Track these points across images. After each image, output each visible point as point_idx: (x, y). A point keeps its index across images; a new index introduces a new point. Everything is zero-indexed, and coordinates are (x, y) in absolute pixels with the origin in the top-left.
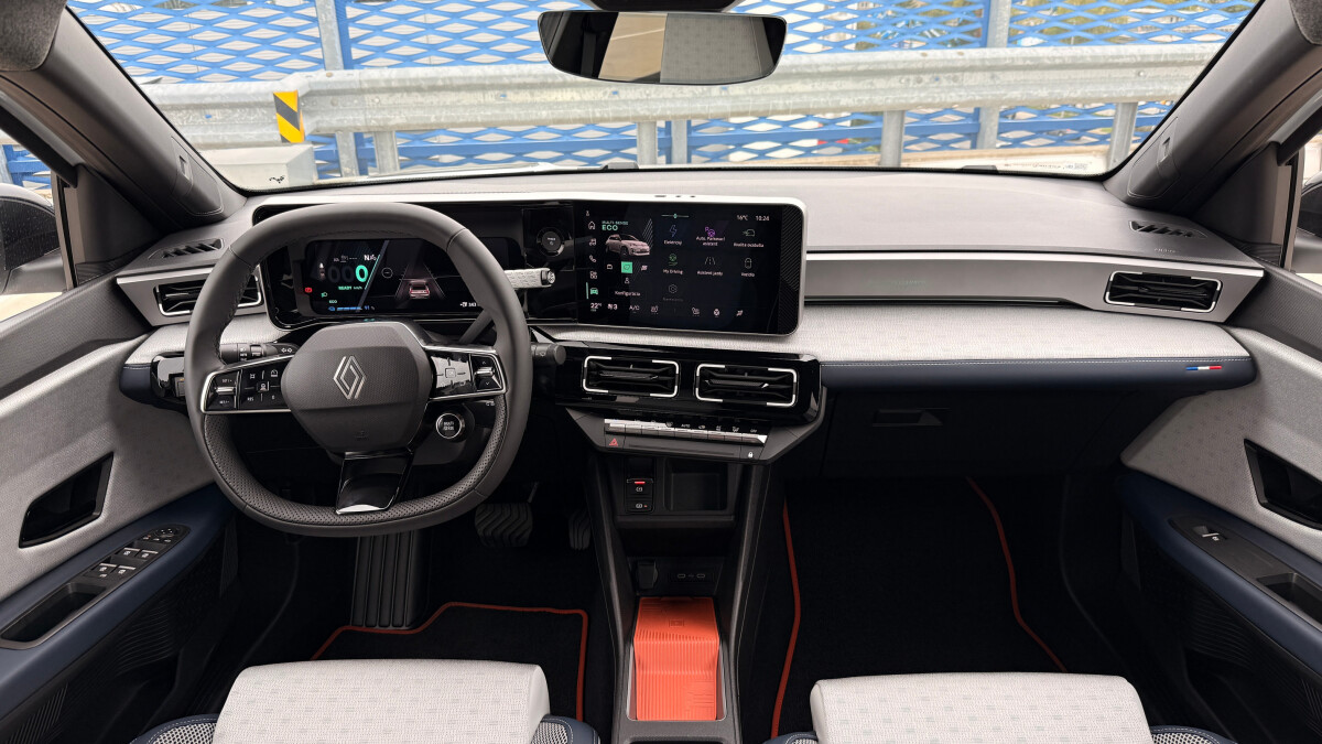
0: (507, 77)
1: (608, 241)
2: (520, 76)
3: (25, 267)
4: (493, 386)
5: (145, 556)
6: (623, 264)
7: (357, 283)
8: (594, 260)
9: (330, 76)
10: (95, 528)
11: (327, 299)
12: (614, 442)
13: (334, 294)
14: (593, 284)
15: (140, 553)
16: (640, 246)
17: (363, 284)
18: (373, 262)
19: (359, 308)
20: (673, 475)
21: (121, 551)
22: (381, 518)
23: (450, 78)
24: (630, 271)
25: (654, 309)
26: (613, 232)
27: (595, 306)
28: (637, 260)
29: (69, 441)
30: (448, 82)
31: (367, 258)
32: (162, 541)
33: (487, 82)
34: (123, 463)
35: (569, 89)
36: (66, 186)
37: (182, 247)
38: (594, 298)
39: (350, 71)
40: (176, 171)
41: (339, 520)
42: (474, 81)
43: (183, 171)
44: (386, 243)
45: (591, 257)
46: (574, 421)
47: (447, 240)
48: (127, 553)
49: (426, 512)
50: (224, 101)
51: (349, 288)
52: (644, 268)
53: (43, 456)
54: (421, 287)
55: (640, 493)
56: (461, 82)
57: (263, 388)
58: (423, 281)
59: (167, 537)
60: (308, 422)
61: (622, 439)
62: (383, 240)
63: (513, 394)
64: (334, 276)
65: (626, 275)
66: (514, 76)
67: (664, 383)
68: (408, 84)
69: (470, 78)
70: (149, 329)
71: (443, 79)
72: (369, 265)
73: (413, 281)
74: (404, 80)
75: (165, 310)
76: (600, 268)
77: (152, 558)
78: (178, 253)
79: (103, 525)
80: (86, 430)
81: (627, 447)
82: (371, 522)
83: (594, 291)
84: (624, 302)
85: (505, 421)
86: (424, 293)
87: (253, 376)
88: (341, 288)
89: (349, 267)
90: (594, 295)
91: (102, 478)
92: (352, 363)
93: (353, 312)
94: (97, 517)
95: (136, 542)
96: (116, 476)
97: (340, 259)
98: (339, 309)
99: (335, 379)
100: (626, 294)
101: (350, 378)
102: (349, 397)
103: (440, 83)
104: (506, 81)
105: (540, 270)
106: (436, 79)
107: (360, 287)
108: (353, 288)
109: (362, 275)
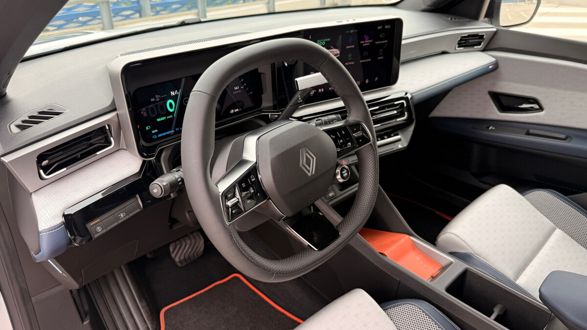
7: (170, 113)
11: (150, 130)
13: (155, 125)
16: (335, 52)
17: (172, 113)
18: (177, 96)
19: (172, 131)
27: (312, 93)
31: (173, 93)
44: (183, 80)
51: (163, 118)
57: (252, 191)
62: (181, 79)
64: (153, 112)
72: (175, 98)
75: (45, 174)
87: (243, 185)
88: (158, 120)
89: (162, 104)
92: (307, 152)
93: (169, 135)
97: (155, 98)
98: (160, 135)
99: (301, 165)
101: (308, 162)
107: (171, 116)
108: (166, 118)
109: (171, 107)
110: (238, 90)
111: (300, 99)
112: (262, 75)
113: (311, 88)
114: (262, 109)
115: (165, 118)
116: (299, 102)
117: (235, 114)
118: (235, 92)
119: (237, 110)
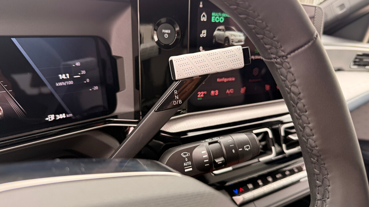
1: (216, 32)
16: (238, 36)
25: (243, 90)
26: (220, 24)
27: (201, 95)
45: (201, 49)
84: (223, 88)
110: (67, 80)
111: (177, 97)
112: (118, 61)
113: (200, 76)
114: (116, 117)
116: (175, 103)
117: (56, 122)
118: (61, 84)
119: (62, 116)
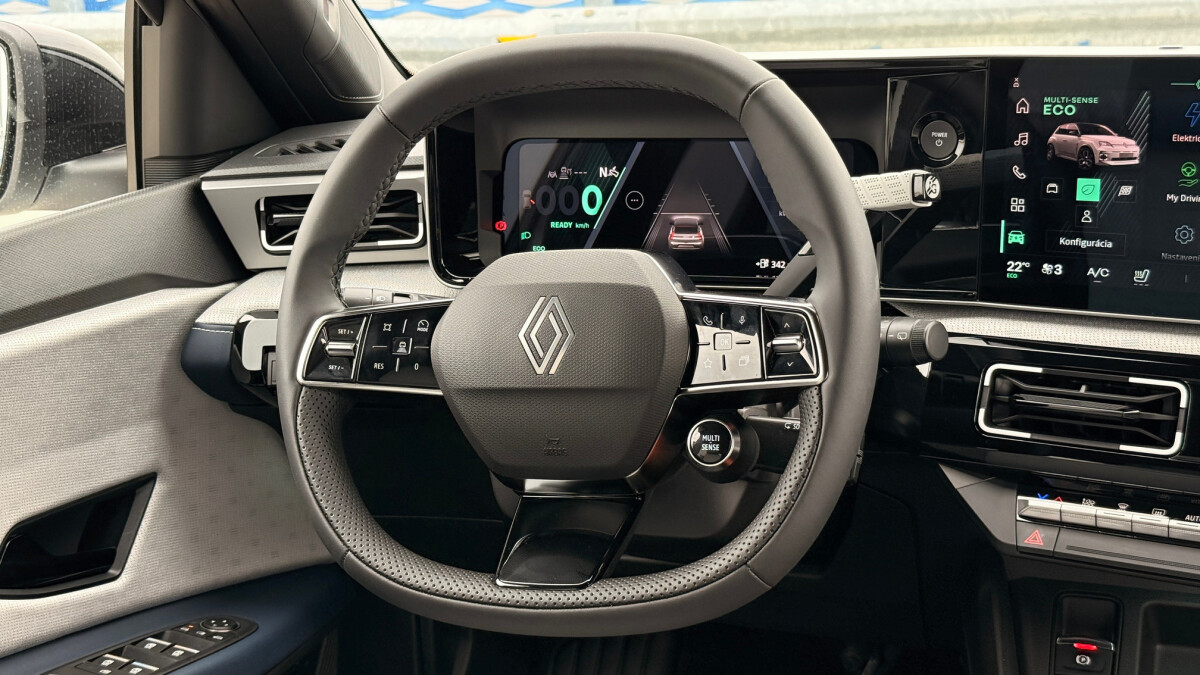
0: (886, 15)
1: (1054, 137)
2: (909, 14)
3: (71, 166)
4: (802, 368)
5: (177, 654)
6: (1081, 182)
7: (581, 216)
8: (1021, 176)
9: (589, 14)
10: (110, 596)
12: (1036, 539)
14: (1015, 222)
15: (170, 648)
16: (1119, 147)
17: (592, 220)
18: (613, 180)
20: (1159, 647)
21: (142, 640)
22: (573, 599)
23: (787, 20)
24: (1095, 197)
25: (1142, 276)
26: (1065, 119)
27: (1015, 268)
28: (1112, 175)
29: (89, 435)
30: (782, 26)
31: (603, 172)
32: (209, 636)
33: (850, 25)
34: (169, 495)
35: (997, 37)
36: (146, 22)
37: (311, 144)
38: (1014, 252)
39: (622, 8)
40: (315, 12)
41: (499, 595)
42: (828, 24)
43: (327, 17)
44: (640, 146)
45: (1016, 170)
46: (955, 491)
47: (743, 96)
48: (149, 646)
49: (653, 598)
50: (422, 49)
51: (567, 225)
52: (1126, 190)
53: (45, 448)
54: (690, 228)
55: (1083, 669)
56: (805, 26)
57: (402, 350)
58: (696, 218)
59: (220, 631)
60: (466, 412)
61: (1052, 533)
62: (635, 142)
63: (837, 388)
64: (545, 203)
65: (1086, 205)
66: (898, 14)
67: (1154, 426)
68: (715, 29)
69: (821, 18)
70: (240, 273)
71: (775, 21)
72: (606, 185)
73: (677, 218)
74: (708, 22)
75: (270, 242)
76: (1031, 190)
77: (188, 659)
78: (303, 150)
79: (122, 593)
80: (120, 423)
81: (1062, 549)
82: (554, 606)
83: (1017, 238)
84: (1076, 261)
85: (816, 438)
86: (695, 239)
87: (387, 327)
88: (554, 225)
89: (571, 189)
90: (1016, 244)
91: (132, 515)
92: (553, 311)
94: (114, 578)
95: (168, 632)
96: (157, 515)
97: (559, 173)
99: (521, 336)
100: (1084, 244)
101: (546, 334)
102: (540, 370)
103: (769, 27)
104: (883, 23)
105: (911, 172)
106: (763, 21)
107: (586, 225)
108: (574, 226)
109: (592, 203)
115: (570, 224)
